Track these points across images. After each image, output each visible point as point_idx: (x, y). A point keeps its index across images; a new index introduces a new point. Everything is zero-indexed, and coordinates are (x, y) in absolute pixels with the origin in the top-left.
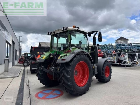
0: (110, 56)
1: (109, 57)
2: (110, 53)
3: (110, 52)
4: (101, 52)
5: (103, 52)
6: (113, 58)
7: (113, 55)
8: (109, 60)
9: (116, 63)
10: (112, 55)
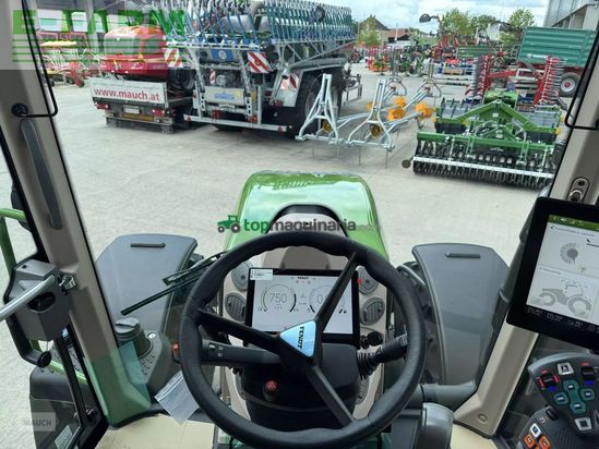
0: (229, 85)
1: (220, 90)
2: (228, 62)
3: (223, 56)
4: (169, 51)
5: (181, 50)
6: (246, 95)
7: (246, 79)
8: (216, 104)
9: (259, 126)
10: (238, 74)
